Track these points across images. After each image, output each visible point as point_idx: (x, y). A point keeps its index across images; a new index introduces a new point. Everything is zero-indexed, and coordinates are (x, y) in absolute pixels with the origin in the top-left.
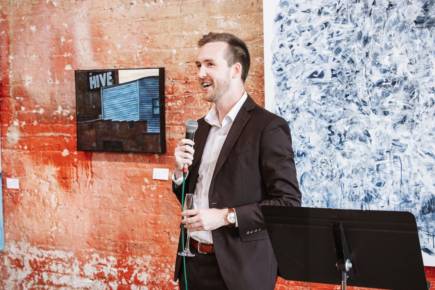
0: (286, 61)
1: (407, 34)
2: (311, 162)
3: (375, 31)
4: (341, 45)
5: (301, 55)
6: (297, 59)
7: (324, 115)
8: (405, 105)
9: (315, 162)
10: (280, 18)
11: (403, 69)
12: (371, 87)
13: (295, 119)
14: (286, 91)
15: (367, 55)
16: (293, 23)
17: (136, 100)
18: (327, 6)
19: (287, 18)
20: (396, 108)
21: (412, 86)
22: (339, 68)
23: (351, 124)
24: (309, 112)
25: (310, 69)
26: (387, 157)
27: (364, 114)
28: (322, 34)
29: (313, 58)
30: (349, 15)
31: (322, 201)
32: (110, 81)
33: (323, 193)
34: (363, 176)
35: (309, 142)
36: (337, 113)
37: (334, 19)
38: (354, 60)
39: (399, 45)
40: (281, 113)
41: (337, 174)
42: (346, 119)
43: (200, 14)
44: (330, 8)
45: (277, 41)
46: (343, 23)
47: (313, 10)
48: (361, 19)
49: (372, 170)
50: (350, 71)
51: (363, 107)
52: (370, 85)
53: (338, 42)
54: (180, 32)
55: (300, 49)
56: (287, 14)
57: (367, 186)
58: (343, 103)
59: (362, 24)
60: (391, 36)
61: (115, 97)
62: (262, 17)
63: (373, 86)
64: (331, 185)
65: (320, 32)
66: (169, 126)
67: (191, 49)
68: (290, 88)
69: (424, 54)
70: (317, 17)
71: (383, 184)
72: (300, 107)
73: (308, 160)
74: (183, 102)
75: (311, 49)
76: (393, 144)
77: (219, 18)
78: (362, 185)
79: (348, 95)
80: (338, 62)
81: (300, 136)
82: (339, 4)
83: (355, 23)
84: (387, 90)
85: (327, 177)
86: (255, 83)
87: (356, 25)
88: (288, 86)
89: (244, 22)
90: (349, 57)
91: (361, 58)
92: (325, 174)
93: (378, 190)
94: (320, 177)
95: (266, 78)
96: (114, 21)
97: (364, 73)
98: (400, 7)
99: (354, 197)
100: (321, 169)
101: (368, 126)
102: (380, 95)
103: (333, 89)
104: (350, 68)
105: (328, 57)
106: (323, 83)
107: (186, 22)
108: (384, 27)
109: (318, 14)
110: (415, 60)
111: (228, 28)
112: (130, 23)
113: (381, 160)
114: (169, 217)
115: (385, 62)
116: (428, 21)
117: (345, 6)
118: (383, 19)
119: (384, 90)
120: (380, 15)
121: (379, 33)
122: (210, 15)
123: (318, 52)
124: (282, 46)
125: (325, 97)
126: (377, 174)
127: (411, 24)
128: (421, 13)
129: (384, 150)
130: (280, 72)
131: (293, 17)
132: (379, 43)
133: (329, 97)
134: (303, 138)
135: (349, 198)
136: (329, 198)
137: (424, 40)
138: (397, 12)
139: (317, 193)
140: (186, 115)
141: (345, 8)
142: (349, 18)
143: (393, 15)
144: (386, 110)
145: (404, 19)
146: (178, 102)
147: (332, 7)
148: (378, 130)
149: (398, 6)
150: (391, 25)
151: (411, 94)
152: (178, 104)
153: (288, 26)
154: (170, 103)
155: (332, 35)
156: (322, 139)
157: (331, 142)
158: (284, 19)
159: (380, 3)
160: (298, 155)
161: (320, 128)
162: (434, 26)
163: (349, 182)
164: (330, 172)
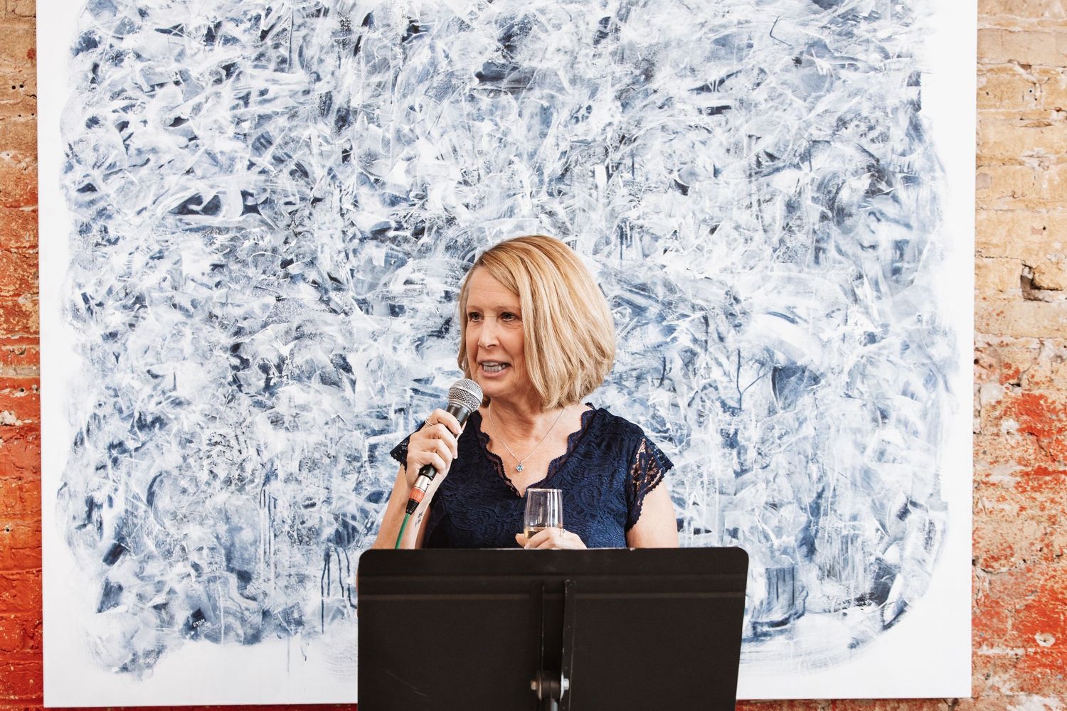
0: (107, 164)
1: (457, 105)
2: (180, 443)
3: (368, 93)
4: (270, 128)
5: (154, 150)
6: (140, 161)
7: (220, 315)
8: (449, 289)
9: (191, 442)
10: (89, 43)
11: (442, 197)
12: (356, 241)
13: (131, 325)
14: (105, 250)
15: (346, 156)
16: (129, 61)
18: (232, 19)
19: (111, 46)
20: (424, 297)
21: (469, 242)
22: (265, 190)
23: (297, 338)
24: (175, 306)
25: (178, 189)
26: (397, 424)
27: (335, 311)
28: (218, 94)
29: (190, 160)
30: (296, 47)
31: (212, 549)
33: (215, 525)
34: (330, 477)
35: (175, 388)
36: (258, 311)
37: (253, 57)
38: (307, 168)
39: (435, 133)
40: (89, 309)
41: (257, 473)
42: (283, 326)
44: (242, 27)
45: (79, 108)
46: (279, 70)
47: (191, 28)
48: (330, 61)
49: (356, 459)
50: (298, 197)
51: (332, 294)
52: (354, 237)
53: (263, 118)
55: (151, 133)
56: (111, 33)
57: (340, 503)
58: (276, 284)
59: (333, 74)
60: (412, 108)
63: (362, 240)
64: (240, 503)
65: (210, 89)
68: (117, 240)
69: (500, 161)
70: (202, 47)
71: (386, 495)
72: (149, 292)
73: (171, 438)
75: (185, 134)
76: (415, 391)
78: (328, 501)
79: (291, 262)
80: (263, 172)
81: (149, 372)
82: (267, 15)
83: (314, 70)
84: (399, 251)
85: (228, 482)
87: (315, 75)
88: (112, 234)
90: (295, 161)
91: (329, 164)
92: (222, 475)
93: (372, 513)
94: (208, 484)
97: (336, 204)
98: (439, 36)
99: (304, 532)
100: (210, 460)
101: (347, 346)
102: (379, 261)
103: (248, 244)
104: (295, 190)
105: (232, 159)
106: (219, 228)
108: (394, 85)
109: (207, 40)
110: (475, 174)
113: (381, 432)
115: (396, 176)
116: (514, 75)
117: (287, 25)
118: (392, 63)
119: (393, 249)
120: (383, 52)
121: (380, 101)
123: (205, 141)
124: (93, 122)
125: (222, 266)
126: (369, 471)
127: (467, 81)
128: (496, 54)
129: (390, 405)
130: (89, 196)
131: (129, 43)
132: (379, 126)
133: (234, 267)
134: (155, 377)
135: (291, 537)
136: (232, 538)
137: (501, 124)
138: (432, 48)
139: (198, 526)
141: (285, 30)
142: (295, 56)
143: (420, 55)
144: (397, 302)
145: (449, 68)
147: (248, 25)
148: (373, 354)
149: (434, 31)
150: (413, 80)
151: (465, 261)
153: (114, 69)
155: (246, 99)
156: (214, 381)
157: (240, 386)
158: (100, 48)
159: (385, 22)
160: (142, 425)
161: (206, 349)
162: (530, 89)
163: (290, 494)
164: (235, 467)
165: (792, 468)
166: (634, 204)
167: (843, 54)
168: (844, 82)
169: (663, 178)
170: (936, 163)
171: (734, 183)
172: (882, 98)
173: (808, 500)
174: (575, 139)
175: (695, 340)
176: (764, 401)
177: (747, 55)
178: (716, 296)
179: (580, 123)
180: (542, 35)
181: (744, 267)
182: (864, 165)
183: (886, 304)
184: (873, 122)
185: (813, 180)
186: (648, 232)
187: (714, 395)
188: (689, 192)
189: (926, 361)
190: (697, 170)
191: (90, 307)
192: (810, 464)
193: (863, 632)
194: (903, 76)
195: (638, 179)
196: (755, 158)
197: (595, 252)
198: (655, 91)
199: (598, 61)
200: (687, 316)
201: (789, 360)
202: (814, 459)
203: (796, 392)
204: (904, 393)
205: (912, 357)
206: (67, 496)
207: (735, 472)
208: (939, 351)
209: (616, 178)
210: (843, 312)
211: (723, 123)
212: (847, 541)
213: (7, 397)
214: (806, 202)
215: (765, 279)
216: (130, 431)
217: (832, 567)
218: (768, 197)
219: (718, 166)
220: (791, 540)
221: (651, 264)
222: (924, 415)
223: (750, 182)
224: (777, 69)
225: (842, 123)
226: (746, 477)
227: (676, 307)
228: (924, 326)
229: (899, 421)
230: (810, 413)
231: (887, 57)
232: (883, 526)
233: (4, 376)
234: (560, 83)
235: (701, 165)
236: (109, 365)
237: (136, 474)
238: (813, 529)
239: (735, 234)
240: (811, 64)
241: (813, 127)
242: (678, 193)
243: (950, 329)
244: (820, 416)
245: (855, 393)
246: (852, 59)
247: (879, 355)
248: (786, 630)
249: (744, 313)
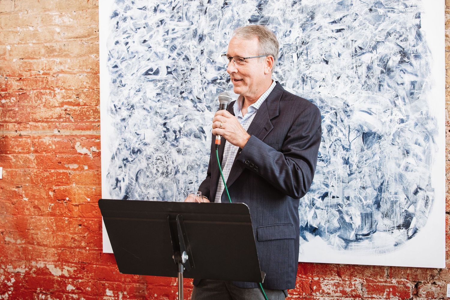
0: (121, 58)
2: (146, 159)
3: (210, 28)
4: (176, 43)
5: (137, 52)
6: (132, 56)
7: (159, 112)
9: (150, 159)
10: (116, 14)
12: (206, 84)
13: (130, 116)
14: (121, 88)
15: (202, 53)
16: (129, 20)
18: (163, 3)
19: (123, 15)
22: (174, 66)
23: (186, 121)
24: (144, 109)
25: (145, 66)
27: (199, 111)
28: (158, 31)
29: (149, 55)
30: (184, 12)
31: (158, 198)
33: (158, 189)
34: (198, 172)
35: (144, 139)
36: (172, 110)
37: (170, 16)
38: (189, 57)
40: (116, 110)
41: (172, 170)
42: (181, 116)
43: (35, 9)
44: (166, 6)
45: (113, 38)
46: (179, 21)
47: (149, 7)
48: (197, 17)
50: (185, 68)
51: (198, 104)
52: (205, 82)
53: (173, 39)
54: (14, 28)
55: (136, 46)
56: (123, 10)
58: (178, 100)
59: (197, 22)
60: (225, 34)
62: (98, 14)
63: (208, 84)
64: (167, 181)
65: (155, 29)
66: (3, 124)
67: (26, 45)
68: (125, 85)
70: (153, 14)
72: (136, 104)
73: (143, 157)
74: (16, 99)
75: (147, 46)
77: (54, 14)
78: (197, 182)
79: (183, 92)
80: (173, 59)
81: (136, 133)
82: (174, 1)
83: (191, 20)
84: (221, 88)
85: (163, 173)
86: (90, 80)
87: (191, 23)
88: (123, 83)
89: (79, 19)
90: (185, 55)
91: (196, 55)
92: (161, 171)
94: (156, 174)
95: (101, 75)
97: (199, 70)
98: (235, 6)
100: (156, 166)
101: (203, 123)
102: (214, 92)
103: (169, 86)
104: (185, 66)
105: (163, 55)
106: (159, 80)
107: (21, 17)
108: (219, 25)
109: (154, 11)
111: (63, 24)
114: (3, 217)
115: (220, 59)
116: (262, 19)
117: (181, 4)
118: (218, 17)
119: (219, 87)
120: (215, 13)
121: (214, 31)
122: (45, 11)
123: (154, 49)
124: (117, 42)
125: (160, 94)
127: (245, 22)
128: (256, 12)
130: (116, 69)
131: (129, 14)
132: (214, 41)
133: (164, 94)
134: (138, 135)
135: (184, 194)
136: (164, 194)
138: (232, 10)
139: (153, 190)
140: (20, 112)
141: (181, 6)
142: (184, 16)
143: (228, 13)
145: (238, 18)
146: (11, 99)
147: (168, 5)
149: (233, 4)
150: (226, 23)
152: (12, 101)
153: (124, 23)
154: (4, 100)
155: (167, 32)
156: (158, 136)
157: (166, 138)
158: (119, 16)
159: (215, 2)
160: (134, 152)
161: (155, 125)
162: (268, 25)
163: (184, 178)
164: (165, 168)
165: (371, 173)
166: (308, 68)
167: (389, 7)
168: (389, 17)
169: (319, 58)
170: (427, 49)
171: (346, 59)
172: (405, 24)
173: (377, 186)
174: (285, 43)
175: (332, 122)
176: (359, 146)
177: (351, 8)
178: (339, 104)
179: (287, 37)
180: (272, 4)
181: (351, 93)
182: (398, 51)
183: (408, 107)
184: (401, 33)
185: (378, 57)
186: (313, 79)
187: (339, 143)
188: (329, 63)
189: (424, 130)
190: (332, 54)
191: (116, 109)
192: (378, 171)
193: (400, 240)
194: (414, 14)
195: (310, 58)
196: (354, 49)
197: (293, 87)
198: (315, 24)
199: (293, 13)
200: (329, 112)
201: (369, 129)
202: (379, 169)
203: (372, 142)
204: (416, 143)
205: (418, 129)
206: (109, 177)
207: (348, 174)
208: (430, 126)
209: (301, 58)
210: (390, 110)
211: (342, 36)
212: (393, 203)
213: (93, 142)
214: (375, 66)
215: (359, 97)
216: (130, 154)
217: (387, 213)
218: (360, 64)
219: (340, 53)
220: (370, 202)
221: (314, 92)
222: (424, 152)
223: (353, 59)
224: (362, 13)
225: (389, 34)
226: (353, 176)
227: (324, 108)
228: (424, 116)
229: (414, 155)
230: (378, 151)
231: (407, 7)
232: (408, 197)
233: (93, 134)
234: (279, 22)
235: (333, 53)
236: (123, 130)
237: (132, 170)
238: (379, 198)
239: (347, 79)
240: (376, 11)
241: (377, 36)
242: (324, 64)
243: (434, 117)
244: (382, 152)
245: (396, 143)
246: (393, 8)
247: (405, 128)
248: (369, 238)
249: (351, 111)
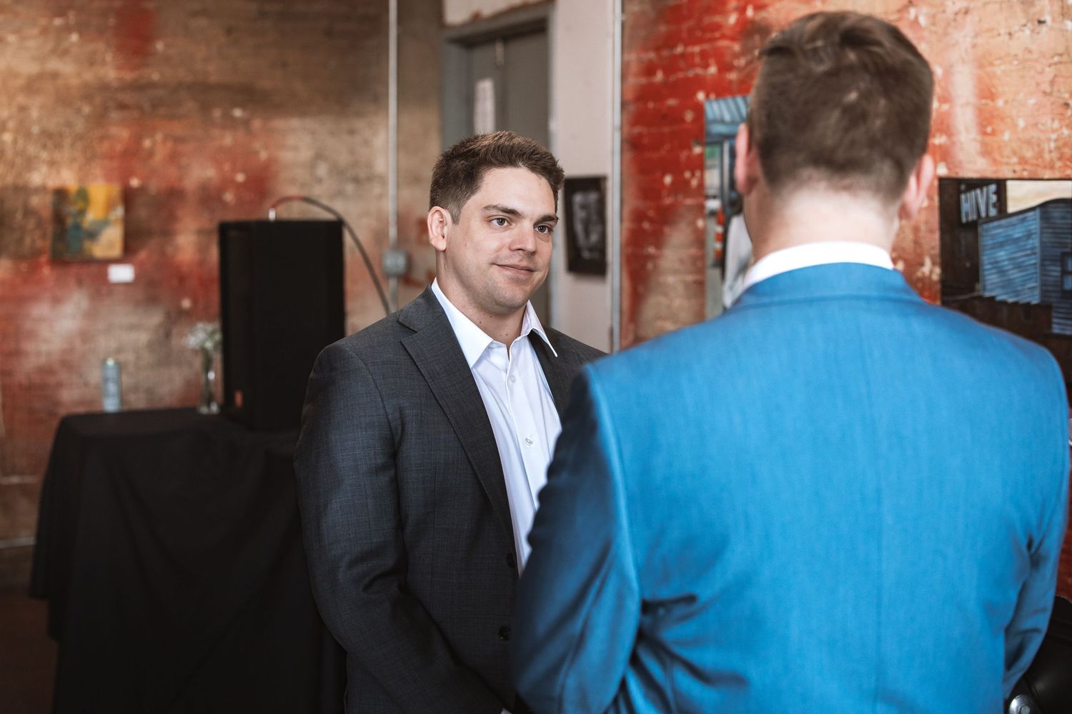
17: (1035, 254)
32: (994, 205)
61: (1001, 245)
96: (1015, 62)
112: (1039, 67)
